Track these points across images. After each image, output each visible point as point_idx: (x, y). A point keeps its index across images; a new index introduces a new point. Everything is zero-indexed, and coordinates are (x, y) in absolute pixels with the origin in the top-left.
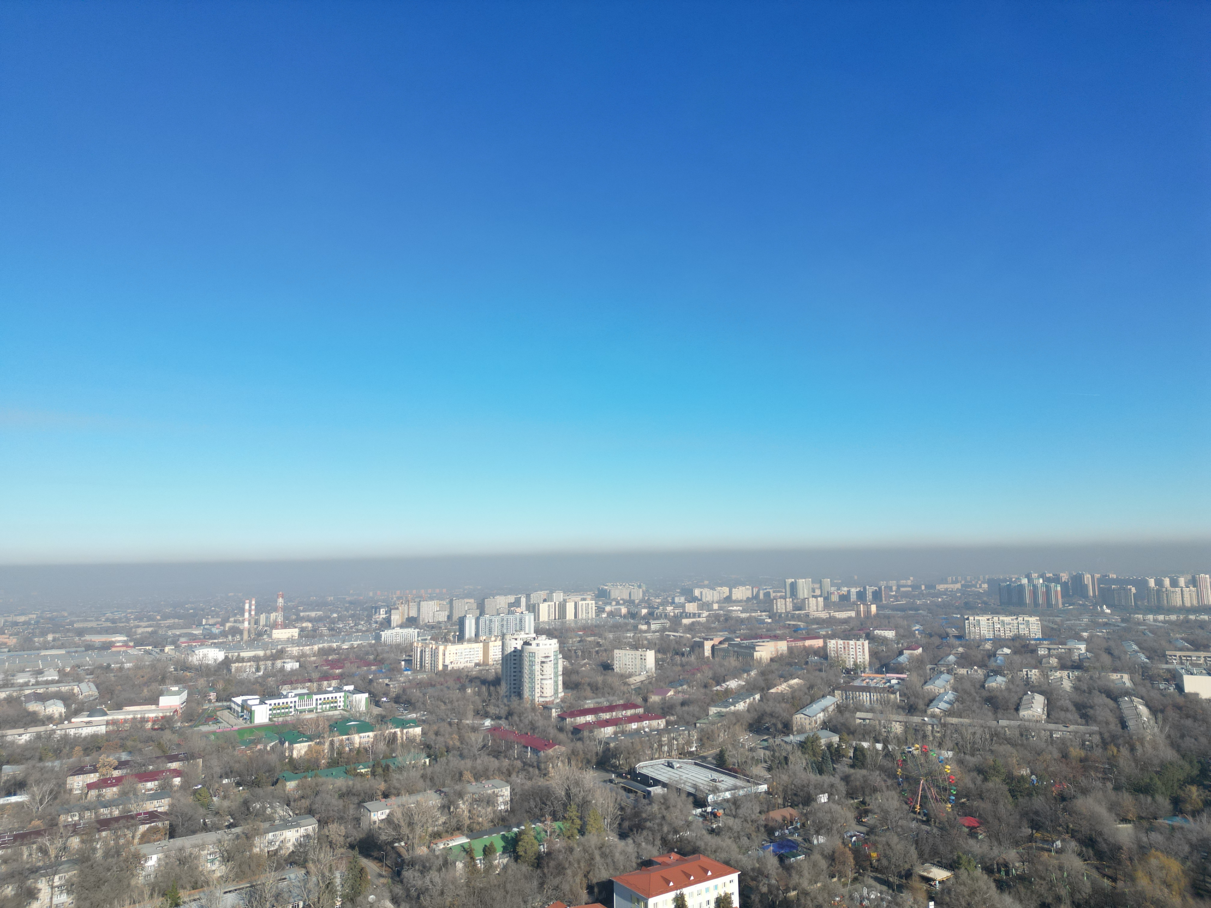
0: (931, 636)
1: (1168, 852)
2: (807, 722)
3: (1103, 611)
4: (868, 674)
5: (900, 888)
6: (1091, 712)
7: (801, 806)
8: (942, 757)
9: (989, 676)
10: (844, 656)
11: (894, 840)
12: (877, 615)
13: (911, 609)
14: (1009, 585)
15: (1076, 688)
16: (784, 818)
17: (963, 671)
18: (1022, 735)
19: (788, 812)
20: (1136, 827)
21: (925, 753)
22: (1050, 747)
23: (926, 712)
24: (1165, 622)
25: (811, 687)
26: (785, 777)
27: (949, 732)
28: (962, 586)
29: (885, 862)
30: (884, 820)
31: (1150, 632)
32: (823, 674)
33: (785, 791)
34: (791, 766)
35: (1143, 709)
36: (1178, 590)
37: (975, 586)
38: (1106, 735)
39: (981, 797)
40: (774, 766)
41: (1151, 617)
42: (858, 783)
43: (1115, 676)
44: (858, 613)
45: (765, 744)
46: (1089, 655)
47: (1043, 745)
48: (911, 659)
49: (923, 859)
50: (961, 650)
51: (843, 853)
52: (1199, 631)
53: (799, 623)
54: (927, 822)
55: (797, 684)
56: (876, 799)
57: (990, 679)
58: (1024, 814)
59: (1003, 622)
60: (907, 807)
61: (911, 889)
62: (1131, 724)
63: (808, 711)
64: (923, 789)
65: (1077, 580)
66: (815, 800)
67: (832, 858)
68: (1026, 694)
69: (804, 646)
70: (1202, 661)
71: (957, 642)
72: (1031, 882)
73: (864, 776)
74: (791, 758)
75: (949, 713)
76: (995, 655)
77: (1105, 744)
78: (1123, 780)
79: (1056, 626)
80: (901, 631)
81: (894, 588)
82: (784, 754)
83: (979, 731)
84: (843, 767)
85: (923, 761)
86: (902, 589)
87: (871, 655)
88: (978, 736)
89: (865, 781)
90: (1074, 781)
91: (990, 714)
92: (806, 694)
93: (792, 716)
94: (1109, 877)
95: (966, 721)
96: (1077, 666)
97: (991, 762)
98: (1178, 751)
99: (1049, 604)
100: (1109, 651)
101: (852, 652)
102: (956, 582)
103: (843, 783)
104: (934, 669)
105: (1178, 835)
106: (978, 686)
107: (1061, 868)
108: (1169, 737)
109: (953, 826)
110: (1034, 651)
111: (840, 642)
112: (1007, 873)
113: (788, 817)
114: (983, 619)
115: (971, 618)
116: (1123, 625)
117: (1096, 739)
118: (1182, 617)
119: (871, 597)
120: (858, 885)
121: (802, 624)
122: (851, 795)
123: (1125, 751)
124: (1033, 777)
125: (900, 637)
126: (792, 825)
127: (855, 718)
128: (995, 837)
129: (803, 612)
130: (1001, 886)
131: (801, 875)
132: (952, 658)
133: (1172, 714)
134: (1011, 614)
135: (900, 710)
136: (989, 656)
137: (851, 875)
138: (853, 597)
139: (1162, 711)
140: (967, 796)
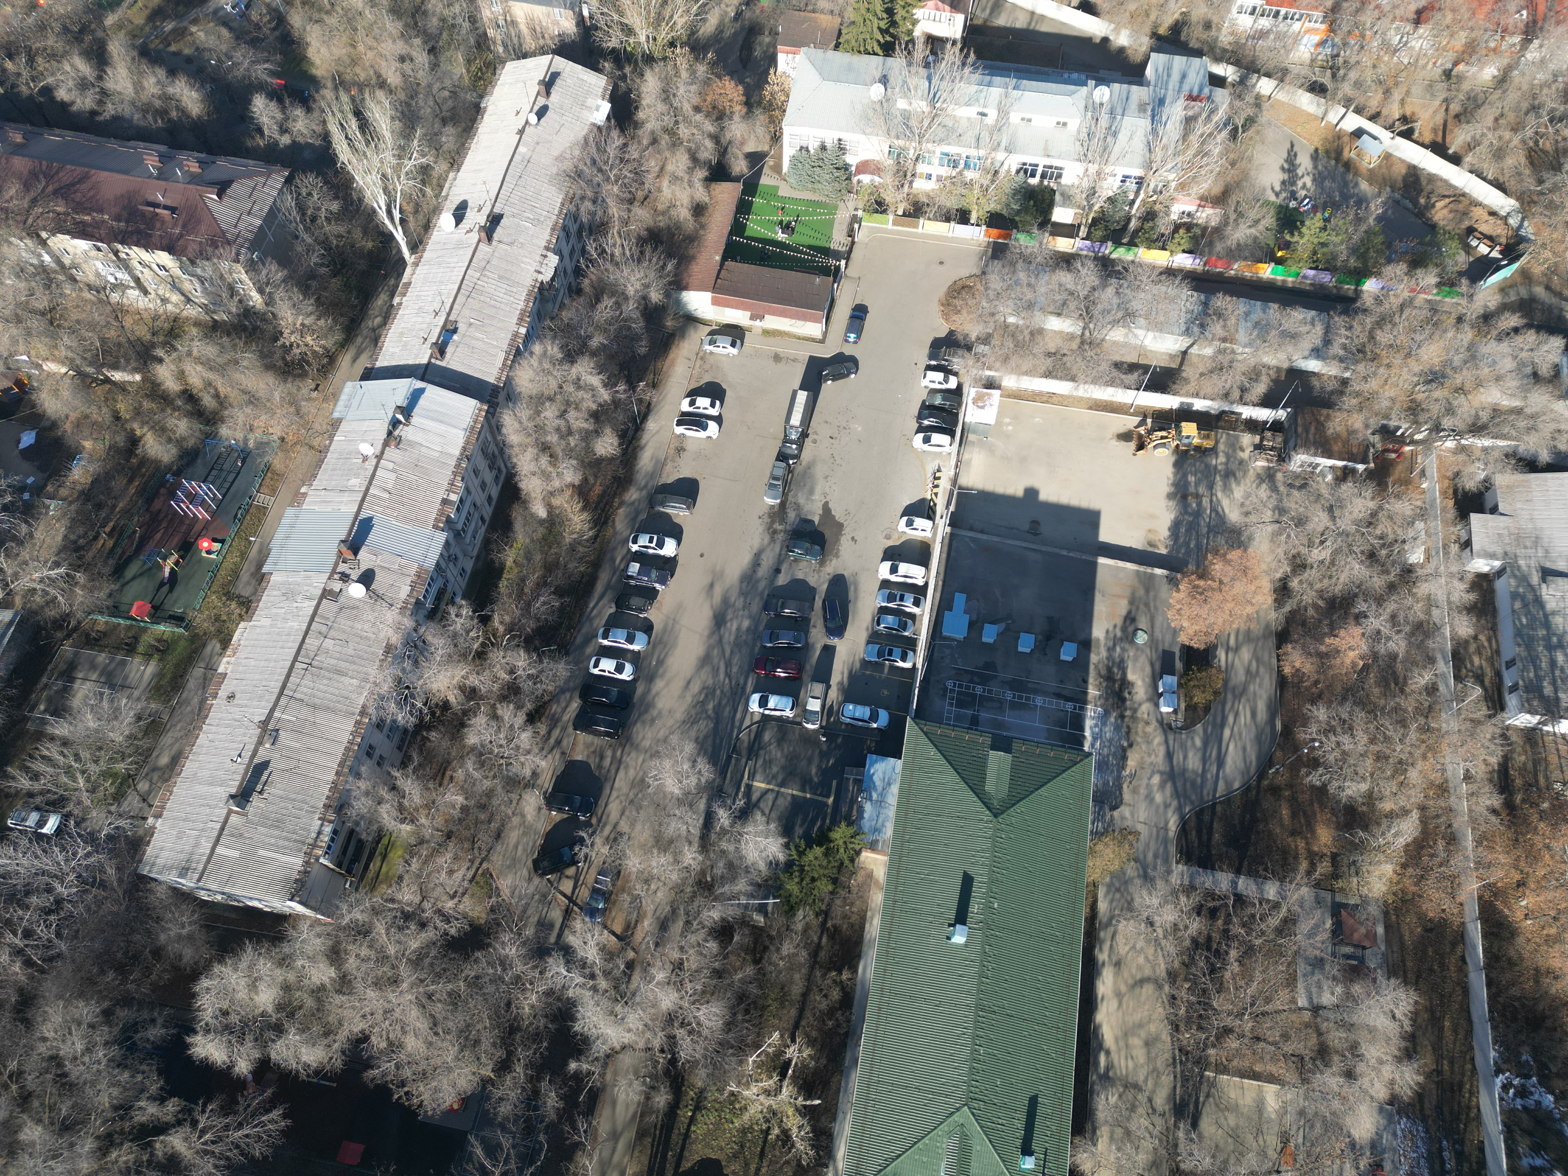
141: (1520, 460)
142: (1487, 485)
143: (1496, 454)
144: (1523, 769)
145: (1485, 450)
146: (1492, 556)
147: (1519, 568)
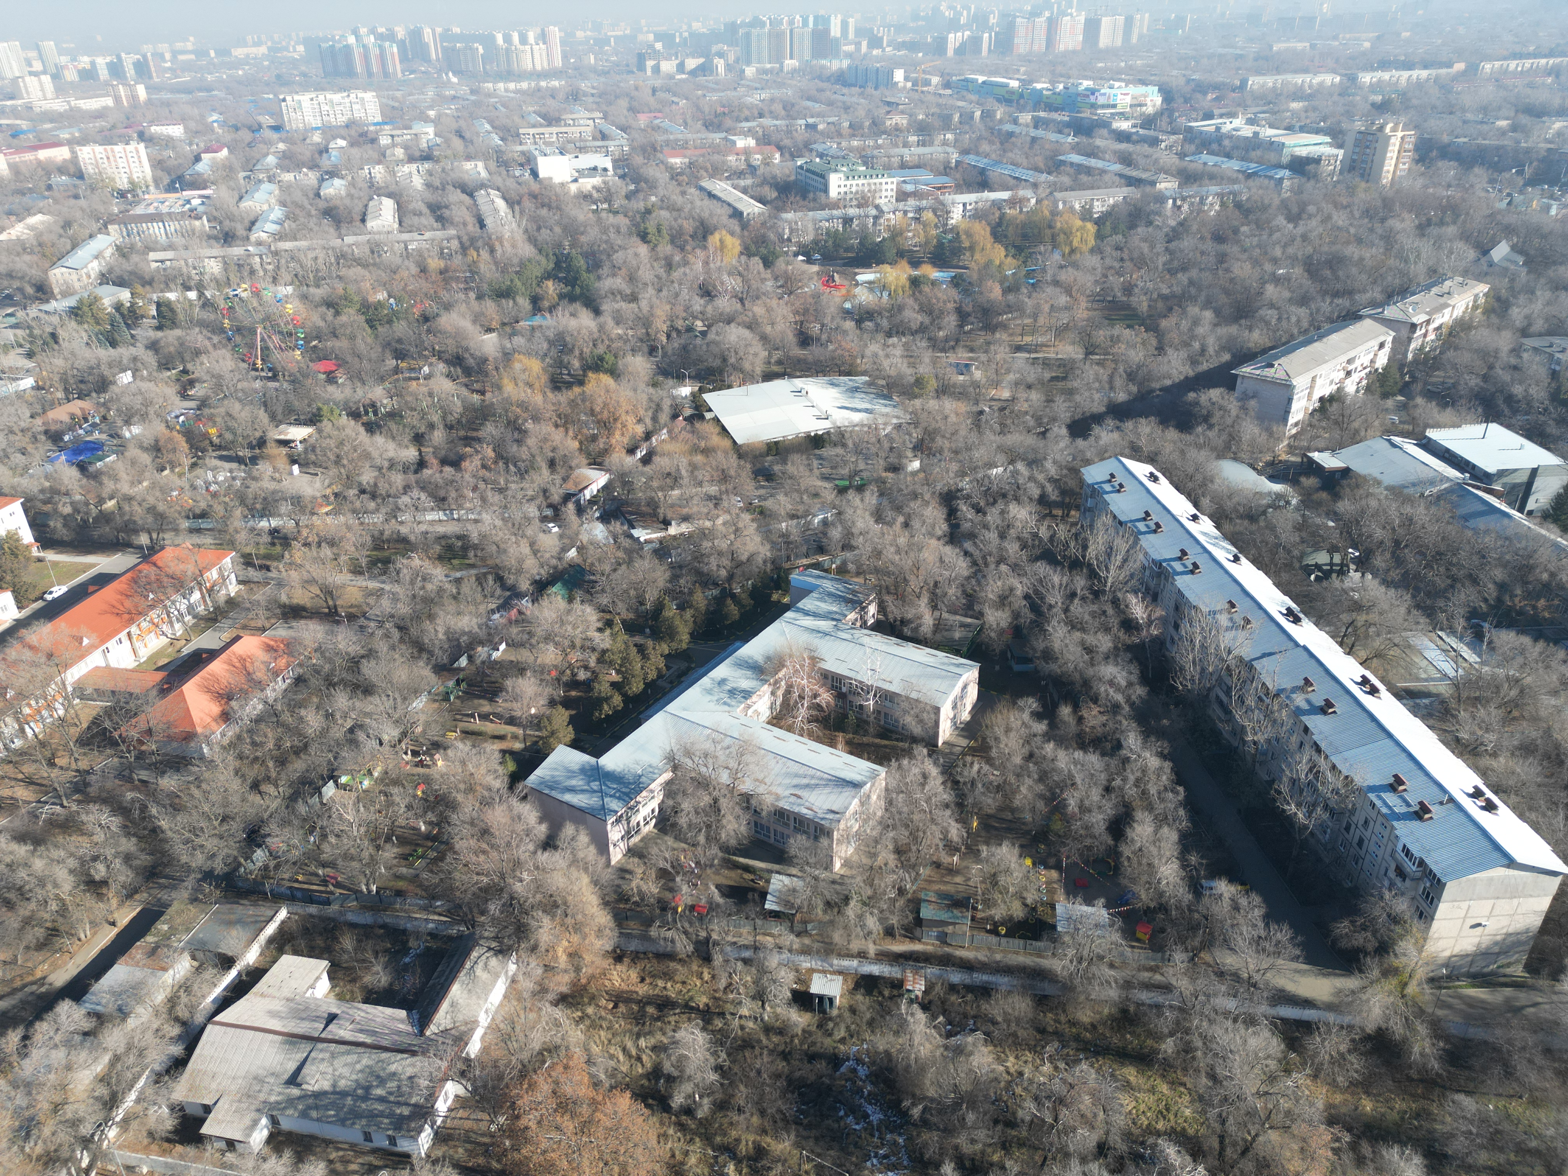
0: (237, 129)
1: (529, 354)
2: (74, 277)
3: (449, 80)
4: (154, 195)
5: (254, 460)
6: (446, 213)
7: (94, 395)
8: (279, 296)
9: (323, 180)
10: (109, 171)
11: (236, 407)
12: (149, 102)
13: (200, 90)
14: (333, 46)
15: (428, 185)
16: (73, 417)
17: (288, 177)
18: (373, 252)
19: (77, 406)
20: (500, 335)
21: (257, 293)
22: (406, 262)
23: (248, 238)
24: (516, 91)
25: (67, 225)
26: (59, 363)
27: (283, 261)
28: (269, 49)
29: (229, 436)
30: (218, 386)
31: (503, 105)
32: (82, 202)
33: (64, 380)
34: (64, 345)
35: (501, 204)
36: (528, 47)
37: (286, 49)
38: (465, 239)
39: (335, 335)
40: (37, 349)
41: (501, 86)
42: (172, 349)
43: (468, 165)
44: (117, 99)
45: (12, 320)
46: (439, 140)
47: (398, 261)
48: (214, 166)
49: (276, 420)
50: (281, 146)
51: (170, 439)
52: (550, 102)
53: (18, 122)
54: (274, 378)
55: (43, 223)
56: (202, 364)
57: (325, 184)
58: (387, 345)
59: (331, 101)
60: (245, 365)
61: (268, 458)
62: (489, 221)
63: (71, 261)
64: (263, 340)
65: (416, 35)
66: (114, 383)
67: (156, 449)
68: (371, 199)
69: (39, 163)
70: (554, 139)
71: (275, 136)
72: (401, 417)
73: (179, 338)
74: (62, 333)
75: (280, 236)
76: (327, 151)
77: (464, 249)
78: (485, 286)
79: (396, 104)
80: (192, 125)
81: (168, 56)
82: (49, 329)
83: (321, 255)
84: (145, 332)
85: (255, 304)
86: (181, 57)
87: (152, 166)
88: (320, 261)
89: (182, 344)
90: (436, 298)
91: (332, 230)
92: (61, 236)
93: (46, 272)
94: (478, 391)
95: (303, 244)
96: (427, 157)
97: (341, 291)
98: (535, 246)
99: (386, 74)
100: (460, 135)
101: (122, 163)
102: (257, 44)
103: (150, 353)
104: (249, 177)
105: (538, 334)
106: (311, 196)
107: (431, 395)
108: (526, 231)
109: (306, 376)
110: (374, 141)
111: (99, 149)
112: (375, 413)
113: (79, 413)
114: (305, 99)
115: (289, 98)
116: (473, 98)
117: (455, 244)
118: (533, 84)
119: (133, 72)
120: (199, 471)
121: (24, 124)
122: (165, 365)
123: (485, 254)
124: (392, 301)
125: (192, 134)
126: (86, 420)
127: (148, 262)
128: (357, 377)
129: (20, 102)
130: (371, 428)
131: (116, 479)
132: (271, 160)
133: (528, 204)
134: (341, 89)
135: (213, 242)
136: (321, 153)
137: (187, 462)
138: (103, 74)
139: (519, 203)
140: (318, 338)
141: (168, 1072)
142: (178, 1109)
143: (149, 1091)
144: (471, 1153)
145: (138, 1101)
146: (255, 1123)
147: (278, 1103)
